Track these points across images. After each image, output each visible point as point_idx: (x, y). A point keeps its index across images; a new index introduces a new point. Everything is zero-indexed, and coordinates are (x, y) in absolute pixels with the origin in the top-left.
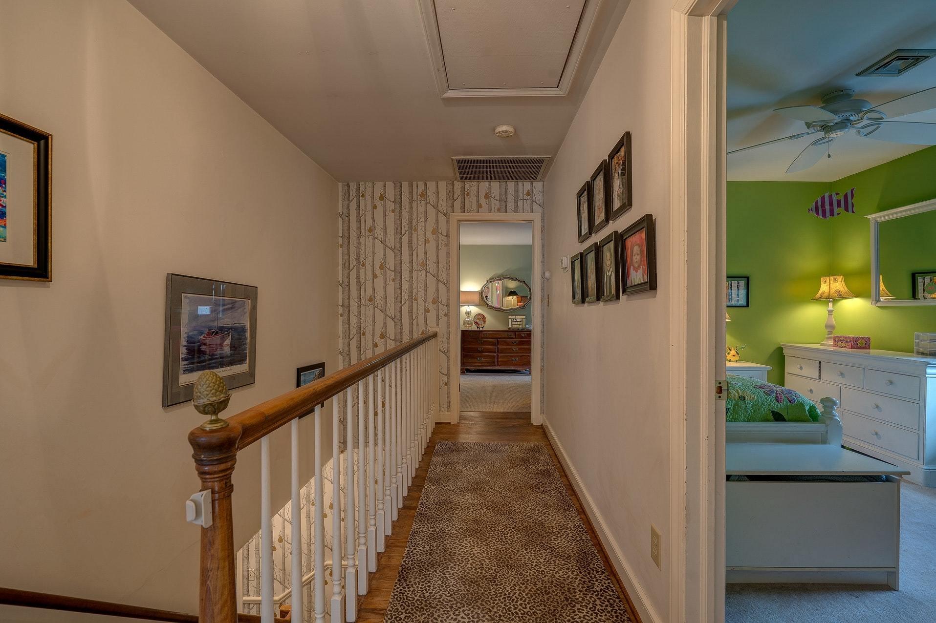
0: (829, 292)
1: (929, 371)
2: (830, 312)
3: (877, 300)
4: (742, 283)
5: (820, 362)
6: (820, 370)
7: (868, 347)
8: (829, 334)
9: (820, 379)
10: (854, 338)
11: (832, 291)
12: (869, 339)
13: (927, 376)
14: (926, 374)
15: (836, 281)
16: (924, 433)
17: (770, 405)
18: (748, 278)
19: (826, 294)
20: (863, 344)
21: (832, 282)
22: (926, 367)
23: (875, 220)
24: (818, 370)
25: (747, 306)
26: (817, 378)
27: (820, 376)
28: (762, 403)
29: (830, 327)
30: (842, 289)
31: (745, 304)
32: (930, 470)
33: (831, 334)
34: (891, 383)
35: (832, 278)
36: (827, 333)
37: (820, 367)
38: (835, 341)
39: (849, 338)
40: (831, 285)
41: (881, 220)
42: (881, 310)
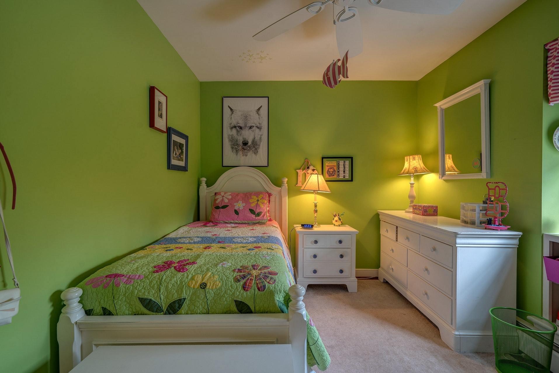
0: (409, 168)
1: (458, 241)
2: (412, 184)
3: (443, 174)
4: (348, 163)
5: (397, 227)
6: (397, 233)
7: (436, 214)
8: (411, 203)
9: (397, 241)
10: (424, 206)
11: (411, 168)
12: (437, 207)
13: (457, 245)
14: (456, 244)
15: (414, 159)
16: (456, 299)
17: (234, 294)
18: (352, 158)
19: (407, 170)
20: (431, 211)
21: (411, 160)
22: (456, 237)
23: (441, 108)
24: (395, 233)
25: (352, 180)
26: (395, 240)
27: (397, 238)
28: (225, 292)
29: (412, 197)
30: (418, 166)
31: (350, 179)
32: (460, 335)
33: (412, 203)
34: (435, 249)
35: (411, 157)
36: (410, 202)
37: (397, 231)
38: (413, 209)
39: (421, 206)
40: (411, 162)
41: (444, 107)
42: (445, 183)
